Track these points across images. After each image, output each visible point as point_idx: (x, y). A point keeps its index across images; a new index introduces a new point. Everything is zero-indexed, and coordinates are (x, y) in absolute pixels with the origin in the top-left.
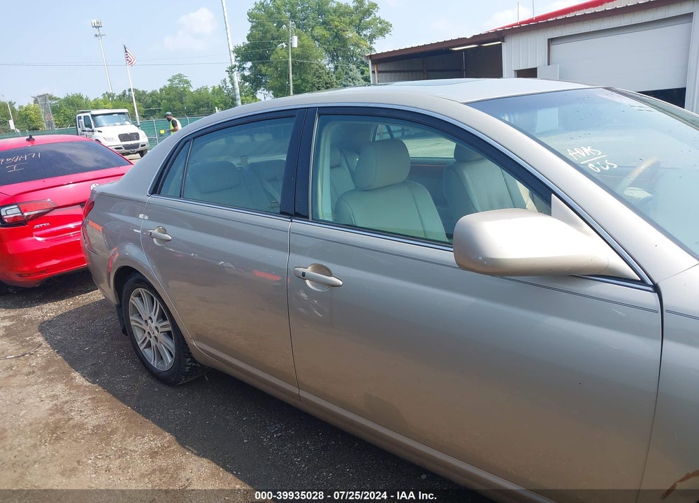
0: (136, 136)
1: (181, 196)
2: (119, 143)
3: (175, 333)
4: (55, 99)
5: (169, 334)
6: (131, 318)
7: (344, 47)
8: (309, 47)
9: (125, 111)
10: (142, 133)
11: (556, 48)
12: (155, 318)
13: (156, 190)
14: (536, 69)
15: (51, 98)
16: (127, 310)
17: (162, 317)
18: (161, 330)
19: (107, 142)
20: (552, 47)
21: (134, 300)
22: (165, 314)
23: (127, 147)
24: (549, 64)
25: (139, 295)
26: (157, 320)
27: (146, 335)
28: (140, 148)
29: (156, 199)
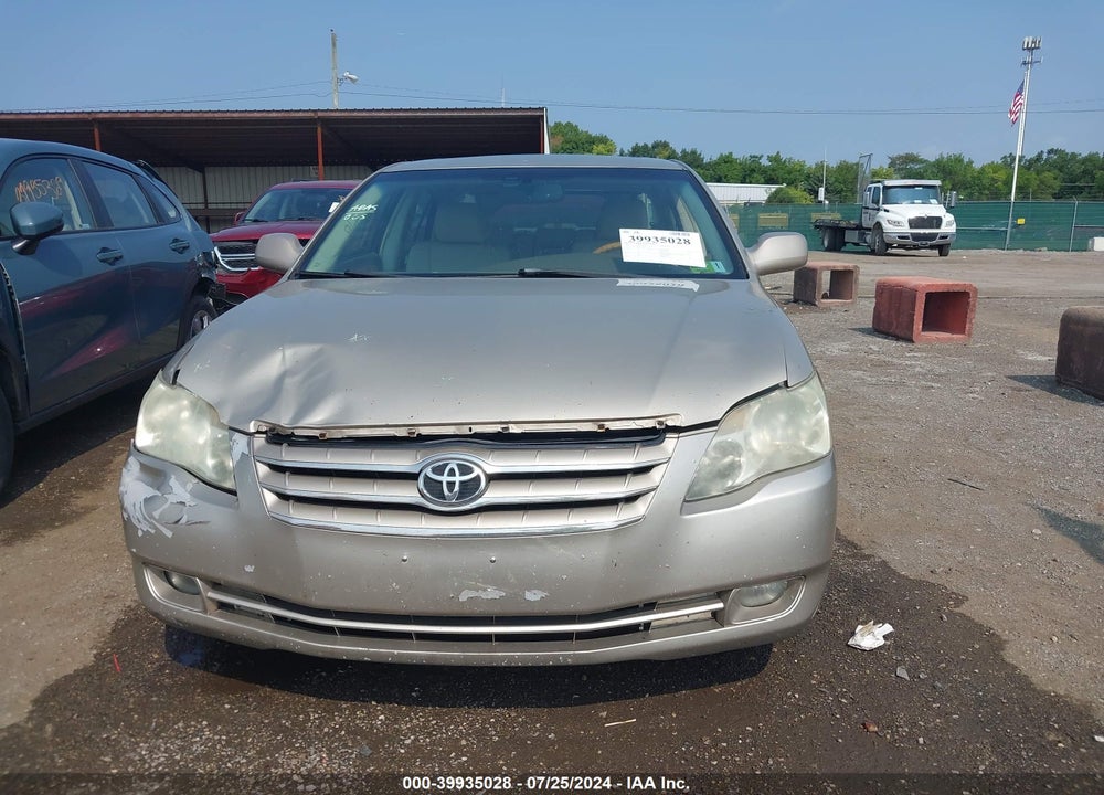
0: (937, 222)
2: (906, 229)
9: (937, 183)
10: (948, 218)
19: (891, 226)
23: (916, 237)
28: (937, 241)
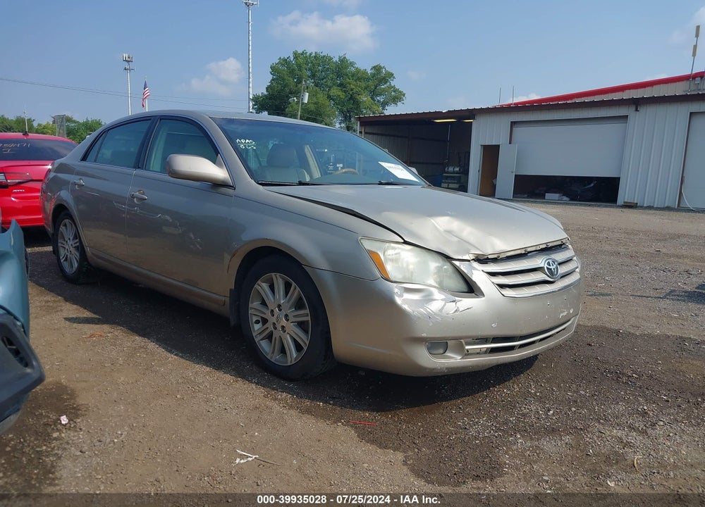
1: (95, 161)
3: (81, 249)
4: (74, 122)
5: (77, 248)
6: (59, 241)
7: (356, 109)
8: (323, 104)
11: (517, 130)
12: (71, 238)
13: (84, 158)
14: (499, 146)
15: (69, 120)
16: (57, 236)
17: (75, 237)
18: (74, 246)
20: (514, 129)
21: (62, 228)
22: (77, 236)
24: (510, 143)
25: (65, 225)
26: (73, 240)
27: (66, 251)
29: (84, 163)
